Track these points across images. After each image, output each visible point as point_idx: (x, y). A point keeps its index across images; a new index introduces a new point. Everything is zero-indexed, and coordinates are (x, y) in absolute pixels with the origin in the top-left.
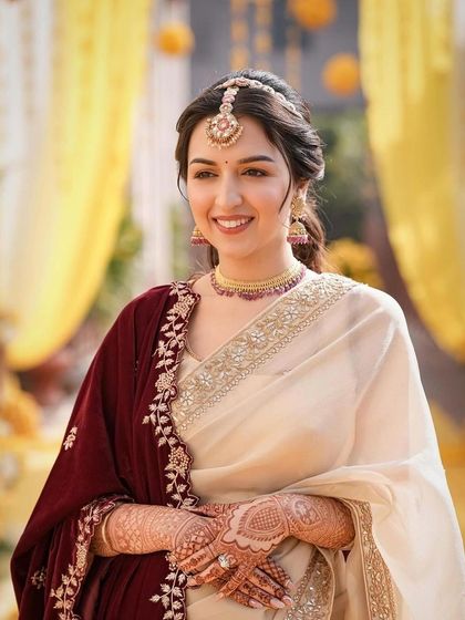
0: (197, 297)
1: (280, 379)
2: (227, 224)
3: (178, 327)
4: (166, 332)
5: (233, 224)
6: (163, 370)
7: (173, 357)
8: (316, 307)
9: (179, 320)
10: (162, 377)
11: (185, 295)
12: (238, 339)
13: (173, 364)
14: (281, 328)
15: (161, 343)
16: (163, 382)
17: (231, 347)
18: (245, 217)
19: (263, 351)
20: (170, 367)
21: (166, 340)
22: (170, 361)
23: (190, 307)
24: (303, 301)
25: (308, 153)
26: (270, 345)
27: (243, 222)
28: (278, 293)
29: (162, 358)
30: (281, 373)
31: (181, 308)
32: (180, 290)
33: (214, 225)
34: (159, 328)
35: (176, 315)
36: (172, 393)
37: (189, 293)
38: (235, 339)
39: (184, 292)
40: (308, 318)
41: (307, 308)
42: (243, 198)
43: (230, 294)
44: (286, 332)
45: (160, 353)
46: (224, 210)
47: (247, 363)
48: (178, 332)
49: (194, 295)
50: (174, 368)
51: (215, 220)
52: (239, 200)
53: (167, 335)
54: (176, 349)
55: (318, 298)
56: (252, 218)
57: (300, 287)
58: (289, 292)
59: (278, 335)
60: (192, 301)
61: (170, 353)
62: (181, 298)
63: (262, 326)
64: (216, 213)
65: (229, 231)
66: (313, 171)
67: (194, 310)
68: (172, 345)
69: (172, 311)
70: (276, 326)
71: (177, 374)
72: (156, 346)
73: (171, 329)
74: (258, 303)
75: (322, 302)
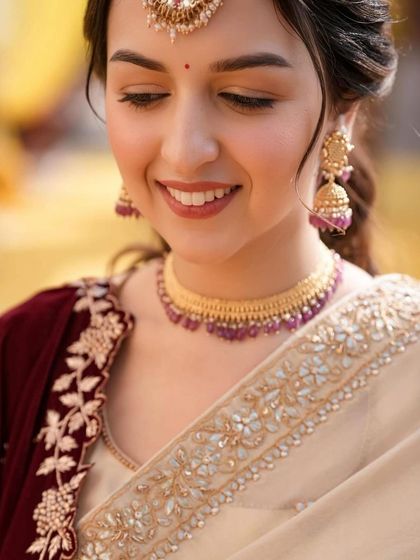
0: (127, 320)
1: (289, 523)
2: (185, 198)
3: (88, 384)
4: (64, 392)
5: (197, 199)
6: (50, 481)
7: (75, 454)
8: (367, 357)
9: (91, 370)
10: (49, 496)
11: (104, 313)
12: (206, 427)
13: (73, 472)
14: (291, 405)
15: (53, 417)
16: (51, 509)
17: (189, 444)
18: (222, 186)
19: (256, 453)
20: (67, 476)
21: (63, 411)
22: (66, 463)
23: (114, 341)
24: (337, 347)
25: (366, 43)
26: (271, 440)
27: (220, 194)
28: (290, 326)
29: (51, 453)
30: (290, 507)
31: (94, 344)
32: (96, 299)
33: (158, 194)
34: (51, 383)
35: (85, 356)
36: (66, 545)
37: (112, 310)
38: (200, 428)
39: (104, 305)
40: (349, 383)
41: (346, 361)
42: (221, 147)
43: (191, 325)
44: (302, 413)
45: (50, 440)
46: (179, 172)
47: (223, 479)
48: (88, 397)
49: (122, 314)
50: (75, 481)
51: (162, 186)
52: (211, 150)
53: (67, 400)
54: (80, 435)
55: (368, 340)
56: (238, 188)
57: (331, 312)
58: (311, 324)
59: (287, 420)
60: (118, 330)
61: (68, 443)
62: (97, 319)
63: (255, 399)
64: (165, 174)
65: (189, 212)
66: (371, 80)
67: (121, 349)
68: (75, 426)
69: (77, 347)
70: (284, 400)
71: (79, 495)
72: (42, 422)
73: (73, 388)
74: (248, 347)
75: (376, 348)
